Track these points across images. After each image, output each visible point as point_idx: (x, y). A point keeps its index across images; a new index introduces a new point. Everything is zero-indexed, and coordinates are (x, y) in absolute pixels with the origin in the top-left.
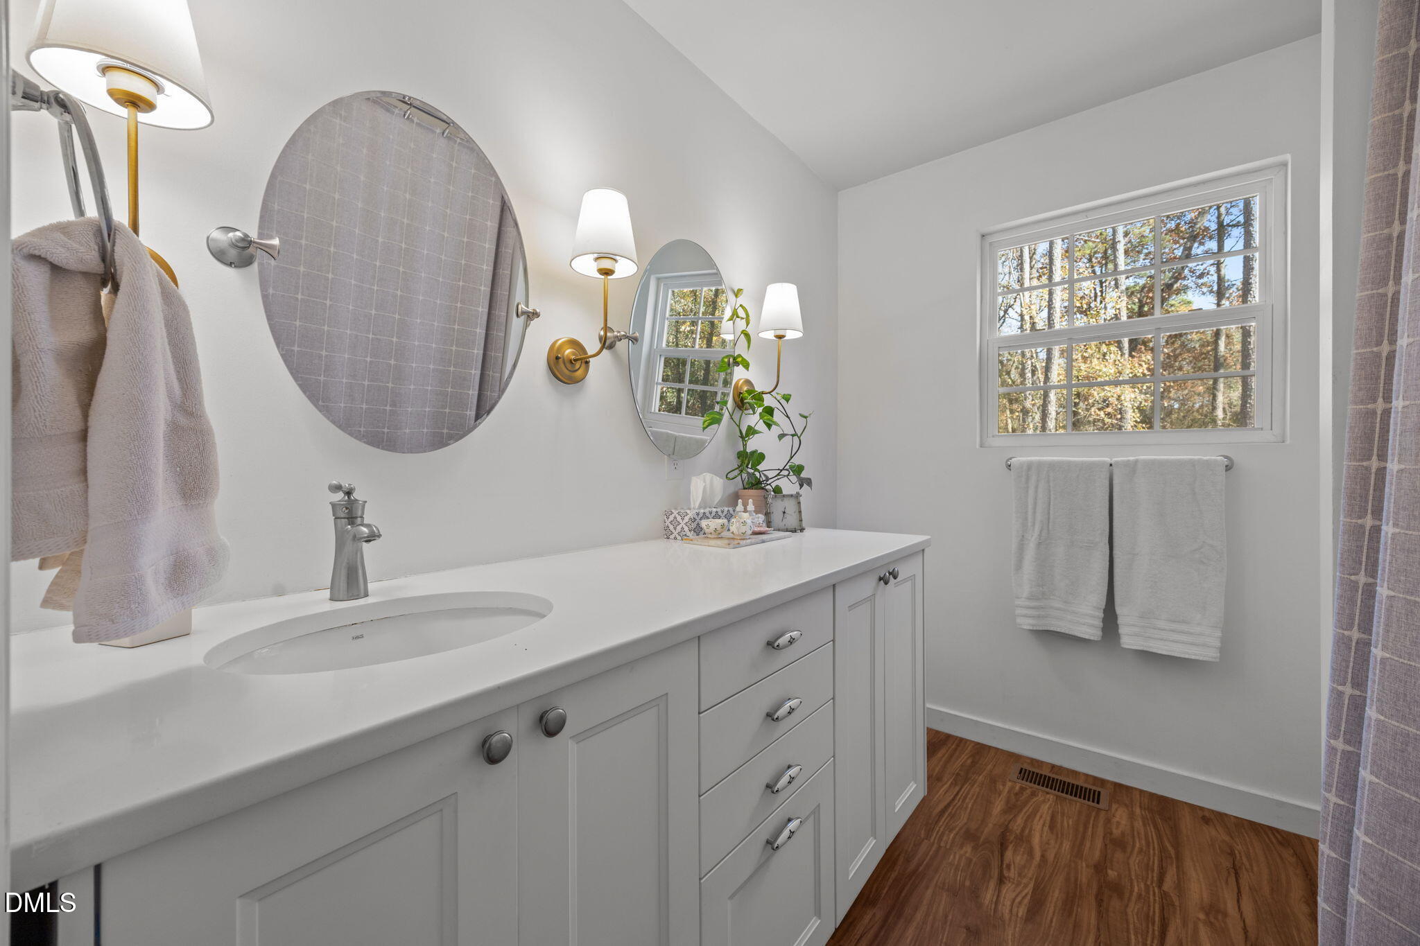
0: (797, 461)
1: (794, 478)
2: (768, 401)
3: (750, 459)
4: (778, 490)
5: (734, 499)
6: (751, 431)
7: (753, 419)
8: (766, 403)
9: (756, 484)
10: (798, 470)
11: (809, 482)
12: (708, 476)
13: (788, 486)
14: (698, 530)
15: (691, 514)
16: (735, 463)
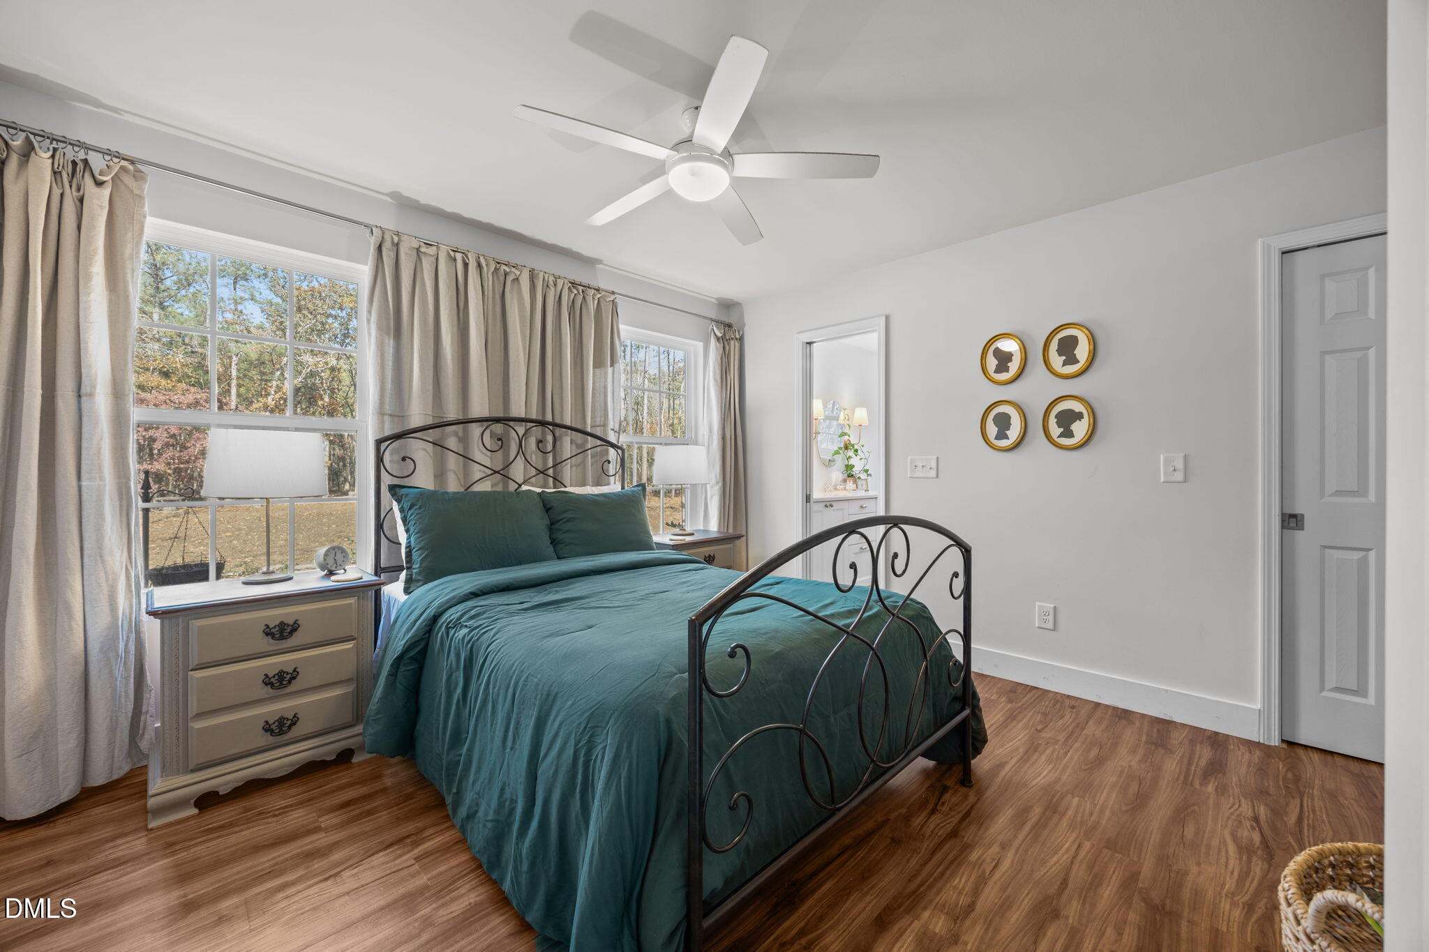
0: (866, 468)
1: (865, 474)
2: (856, 447)
3: (849, 467)
4: (859, 478)
5: (845, 481)
6: (850, 457)
7: (851, 453)
8: (855, 448)
9: (851, 476)
10: (866, 471)
11: (871, 475)
12: (837, 472)
13: (863, 476)
14: (836, 489)
15: (833, 484)
16: (844, 468)
